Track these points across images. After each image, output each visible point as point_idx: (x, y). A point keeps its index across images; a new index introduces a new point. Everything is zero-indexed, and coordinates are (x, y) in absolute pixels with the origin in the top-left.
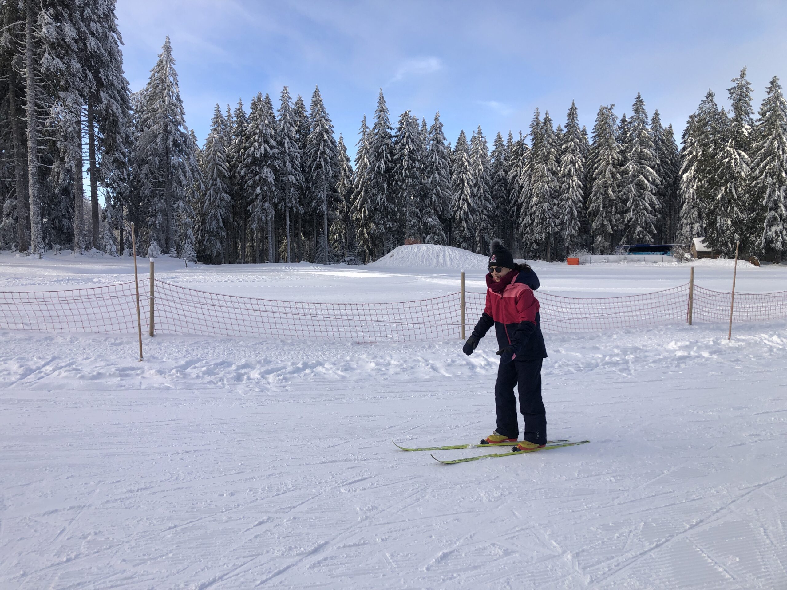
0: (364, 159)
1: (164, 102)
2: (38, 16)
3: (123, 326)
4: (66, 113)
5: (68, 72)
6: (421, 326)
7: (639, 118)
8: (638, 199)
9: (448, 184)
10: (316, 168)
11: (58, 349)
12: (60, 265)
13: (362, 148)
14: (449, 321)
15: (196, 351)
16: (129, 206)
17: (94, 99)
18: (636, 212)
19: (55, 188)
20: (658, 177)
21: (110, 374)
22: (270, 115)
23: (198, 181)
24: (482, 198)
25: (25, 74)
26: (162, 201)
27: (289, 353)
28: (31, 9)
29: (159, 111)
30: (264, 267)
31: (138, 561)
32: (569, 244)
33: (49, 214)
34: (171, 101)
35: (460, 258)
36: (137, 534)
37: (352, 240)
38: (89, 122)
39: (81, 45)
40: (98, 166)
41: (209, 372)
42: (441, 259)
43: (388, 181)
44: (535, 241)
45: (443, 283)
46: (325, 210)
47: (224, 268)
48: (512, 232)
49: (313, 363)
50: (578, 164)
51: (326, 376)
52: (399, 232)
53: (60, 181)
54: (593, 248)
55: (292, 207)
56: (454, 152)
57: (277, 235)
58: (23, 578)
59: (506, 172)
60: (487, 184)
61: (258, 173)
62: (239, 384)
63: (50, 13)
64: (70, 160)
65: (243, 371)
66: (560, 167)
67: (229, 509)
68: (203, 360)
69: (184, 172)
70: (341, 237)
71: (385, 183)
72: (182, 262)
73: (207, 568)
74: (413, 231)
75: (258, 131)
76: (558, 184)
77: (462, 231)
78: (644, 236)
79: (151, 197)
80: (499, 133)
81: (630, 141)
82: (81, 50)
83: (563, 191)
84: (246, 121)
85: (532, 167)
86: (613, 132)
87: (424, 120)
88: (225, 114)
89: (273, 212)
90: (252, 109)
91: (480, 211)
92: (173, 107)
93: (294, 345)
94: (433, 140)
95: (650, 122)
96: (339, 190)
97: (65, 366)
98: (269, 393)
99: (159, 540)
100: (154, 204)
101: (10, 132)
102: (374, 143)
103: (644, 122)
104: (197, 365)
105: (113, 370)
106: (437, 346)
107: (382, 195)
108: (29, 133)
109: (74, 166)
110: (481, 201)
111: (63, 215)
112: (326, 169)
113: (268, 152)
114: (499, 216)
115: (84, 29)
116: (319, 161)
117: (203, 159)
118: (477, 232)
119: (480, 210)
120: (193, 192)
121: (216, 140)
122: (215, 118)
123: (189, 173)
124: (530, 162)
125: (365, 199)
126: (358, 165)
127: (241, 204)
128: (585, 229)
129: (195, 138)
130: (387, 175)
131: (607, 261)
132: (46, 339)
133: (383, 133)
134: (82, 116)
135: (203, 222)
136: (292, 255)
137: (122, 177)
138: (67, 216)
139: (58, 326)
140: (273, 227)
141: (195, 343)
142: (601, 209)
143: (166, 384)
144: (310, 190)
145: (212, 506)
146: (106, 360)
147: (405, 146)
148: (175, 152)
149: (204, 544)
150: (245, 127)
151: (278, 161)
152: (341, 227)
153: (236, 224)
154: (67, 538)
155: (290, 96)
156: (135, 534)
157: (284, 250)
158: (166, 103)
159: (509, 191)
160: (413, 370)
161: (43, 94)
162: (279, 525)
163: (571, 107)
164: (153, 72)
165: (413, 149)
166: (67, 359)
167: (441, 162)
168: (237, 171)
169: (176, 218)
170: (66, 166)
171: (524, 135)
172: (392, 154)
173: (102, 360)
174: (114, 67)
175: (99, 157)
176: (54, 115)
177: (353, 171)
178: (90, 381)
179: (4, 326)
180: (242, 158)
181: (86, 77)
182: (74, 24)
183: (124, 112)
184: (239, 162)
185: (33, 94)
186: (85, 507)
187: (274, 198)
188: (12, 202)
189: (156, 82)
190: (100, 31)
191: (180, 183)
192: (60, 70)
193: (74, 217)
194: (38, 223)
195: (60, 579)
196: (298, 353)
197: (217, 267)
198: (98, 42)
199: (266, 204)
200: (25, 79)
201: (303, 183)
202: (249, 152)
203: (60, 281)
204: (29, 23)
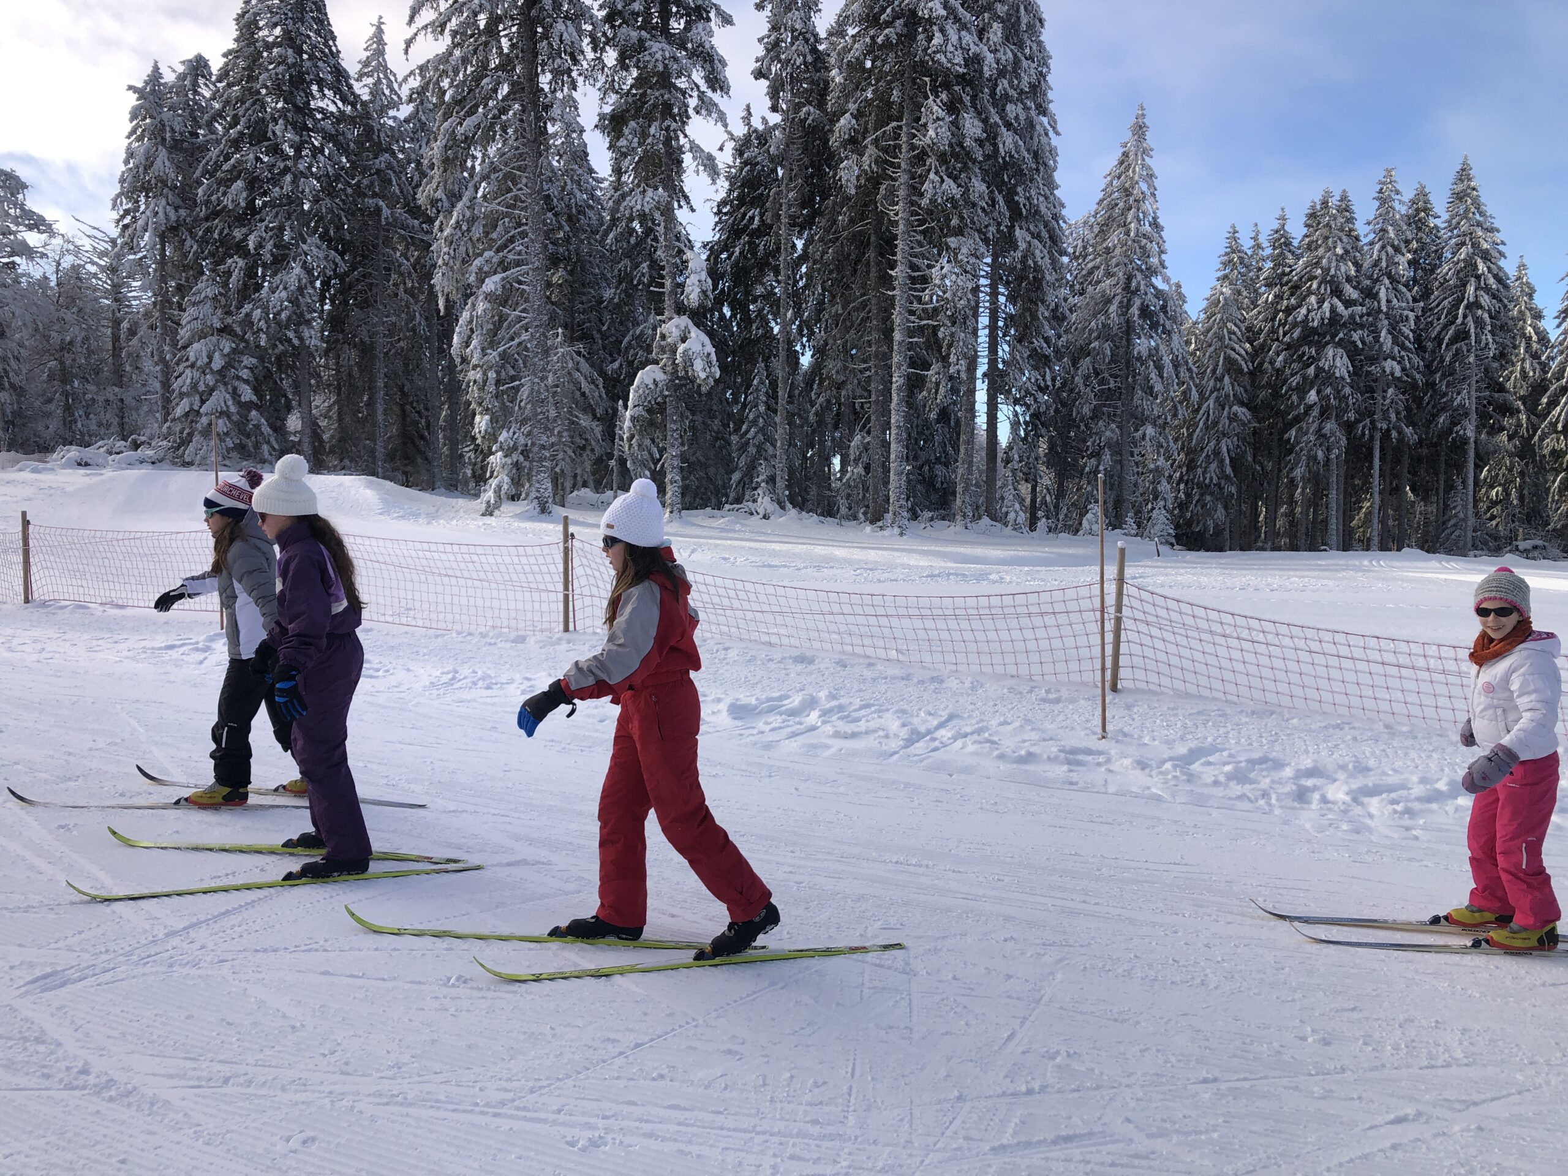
1: (1127, 233)
2: (923, 109)
3: (1061, 667)
4: (957, 275)
5: (964, 200)
10: (1454, 340)
11: (953, 700)
12: (933, 548)
15: (1201, 729)
16: (1051, 438)
17: (1004, 243)
19: (929, 411)
21: (1049, 758)
22: (1349, 236)
23: (1183, 383)
25: (897, 214)
26: (1114, 426)
27: (1406, 754)
28: (911, 98)
29: (1118, 251)
30: (1319, 559)
31: (1155, 1130)
33: (915, 458)
34: (1142, 229)
36: (1144, 1075)
37: (1539, 502)
38: (991, 286)
39: (988, 149)
40: (1001, 366)
41: (1239, 776)
46: (1470, 433)
47: (1229, 561)
53: (939, 397)
55: (1388, 430)
57: (1350, 489)
58: (960, 1105)
61: (1313, 360)
62: (1302, 809)
63: (941, 101)
64: (958, 360)
65: (1309, 783)
67: (1323, 1072)
68: (1221, 750)
69: (1159, 368)
70: (1508, 495)
72: (1150, 546)
75: (1319, 271)
79: (1092, 418)
82: (987, 157)
84: (1293, 253)
88: (1246, 244)
89: (1344, 441)
90: (1307, 226)
92: (1144, 241)
93: (1416, 737)
96: (1509, 385)
97: (972, 733)
98: (1373, 838)
99: (1188, 1098)
100: (1096, 434)
101: (868, 318)
104: (1211, 759)
105: (1055, 749)
108: (897, 316)
109: (964, 368)
111: (937, 459)
112: (1478, 341)
113: (1338, 314)
115: (995, 118)
116: (1463, 323)
117: (1196, 338)
120: (1175, 407)
121: (1225, 299)
122: (1227, 254)
123: (1168, 369)
127: (1272, 426)
129: (1182, 298)
132: (933, 679)
134: (983, 276)
135: (1191, 466)
136: (1382, 536)
137: (1042, 384)
138: (943, 459)
139: (950, 658)
140: (1342, 474)
141: (1199, 713)
143: (1154, 790)
144: (1434, 391)
145: (1286, 1057)
146: (1039, 729)
148: (1143, 329)
149: (1280, 1132)
150: (1290, 266)
151: (1360, 332)
152: (1510, 470)
153: (1258, 468)
154: (1021, 1050)
155: (1398, 187)
156: (1139, 1074)
157: (1364, 523)
158: (1132, 234)
161: (922, 246)
164: (1109, 178)
166: (973, 721)
168: (1267, 359)
169: (1138, 458)
170: (951, 371)
173: (1033, 729)
174: (1043, 179)
175: (1004, 350)
176: (937, 282)
177: (1549, 341)
178: (1015, 766)
179: (870, 651)
180: (1281, 332)
181: (994, 206)
182: (979, 113)
183: (1054, 262)
184: (1272, 340)
185: (907, 248)
186: (1042, 1002)
187: (1346, 411)
188: (863, 437)
189: (1113, 196)
190: (1023, 117)
191: (1150, 391)
192: (952, 199)
193: (957, 461)
194: (900, 474)
195: (1022, 1122)
196: (1429, 757)
197: (1216, 557)
198: (1017, 137)
199: (1328, 426)
200: (897, 222)
201: (1418, 376)
202: (1295, 318)
203: (935, 576)
204: (907, 125)
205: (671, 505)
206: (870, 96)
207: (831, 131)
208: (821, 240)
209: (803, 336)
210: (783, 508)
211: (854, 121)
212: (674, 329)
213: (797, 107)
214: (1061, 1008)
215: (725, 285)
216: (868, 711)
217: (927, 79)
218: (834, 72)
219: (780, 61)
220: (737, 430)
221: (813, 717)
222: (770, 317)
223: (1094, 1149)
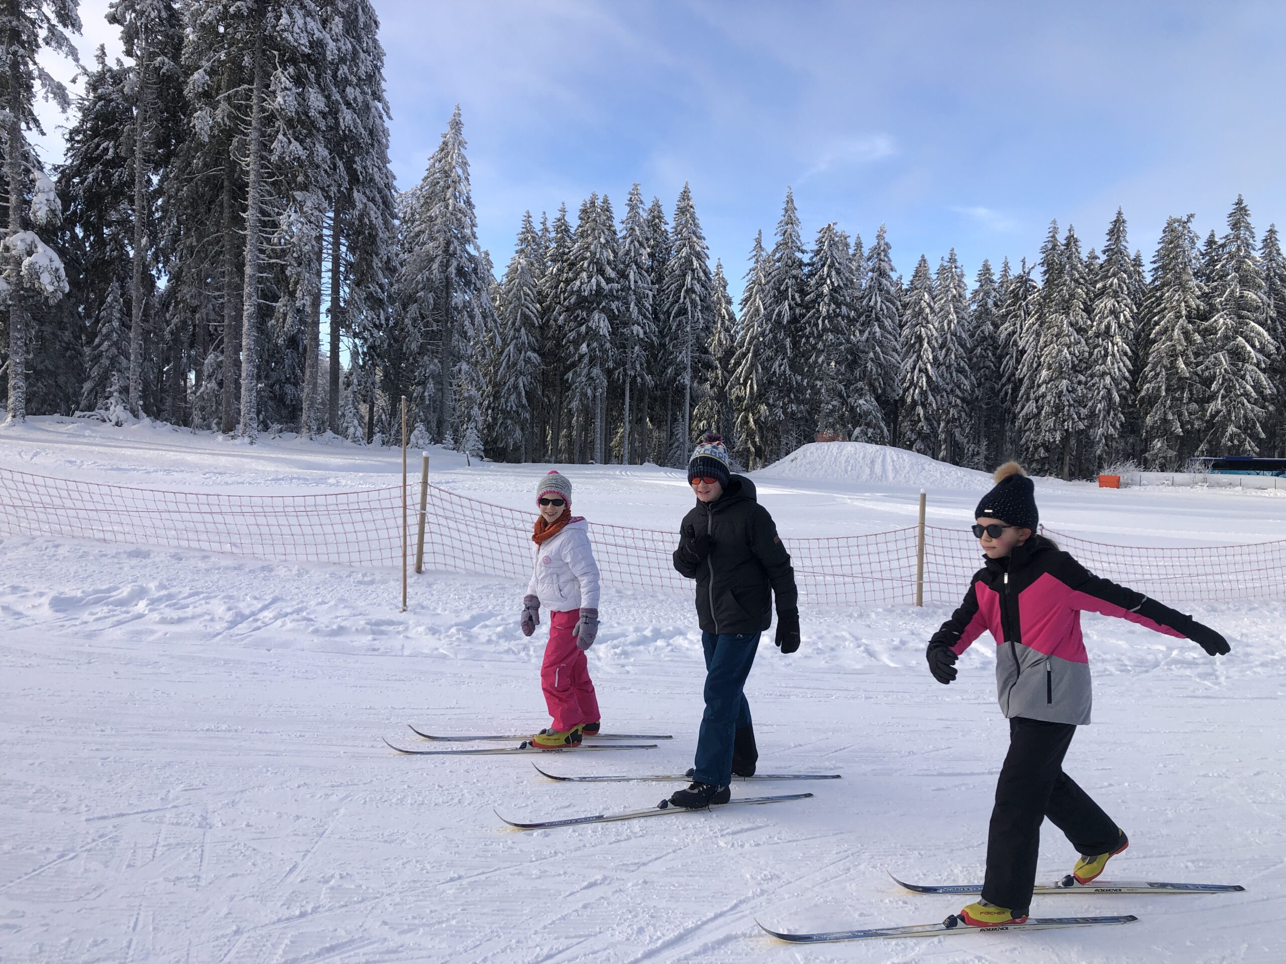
0: (755, 300)
1: (447, 207)
2: (272, 78)
3: (376, 555)
4: (303, 224)
5: (309, 161)
6: (847, 579)
7: (1239, 238)
8: (1233, 377)
9: (895, 343)
10: (678, 314)
11: (280, 586)
12: (280, 455)
13: (754, 282)
14: (896, 574)
15: (485, 599)
16: (385, 367)
17: (344, 202)
18: (1227, 400)
19: (278, 337)
20: (1272, 341)
21: (357, 630)
22: (609, 230)
23: (491, 331)
24: (953, 368)
25: (248, 165)
26: (436, 361)
27: (629, 611)
28: (262, 67)
29: (439, 221)
30: (586, 470)
31: (406, 927)
32: (1104, 451)
33: (267, 377)
34: (458, 205)
35: (912, 468)
36: (403, 883)
37: (729, 432)
38: (333, 236)
39: (331, 121)
40: (342, 304)
41: (507, 635)
42: (878, 468)
43: (794, 337)
44: (1043, 445)
45: (883, 509)
46: (687, 382)
47: (522, 470)
48: (1003, 426)
49: (668, 631)
50: (1124, 316)
51: (689, 653)
52: (807, 421)
53: (286, 326)
54: (1146, 460)
55: (635, 377)
56: (907, 290)
57: (609, 419)
58: (237, 937)
59: (996, 326)
60: (963, 346)
61: (585, 321)
63: (289, 74)
64: (303, 295)
66: (1090, 319)
67: (541, 858)
68: (498, 615)
69: (472, 317)
70: (710, 426)
71: (788, 340)
72: (462, 457)
73: (511, 949)
74: (831, 420)
75: (589, 254)
76: (1087, 349)
77: (915, 423)
78: (1242, 443)
79: (419, 354)
80: (986, 261)
81: (1221, 278)
82: (330, 128)
83: (1096, 361)
84: (571, 238)
85: (1041, 319)
86: (1190, 261)
87: (858, 238)
88: (538, 227)
89: (605, 383)
90: (581, 218)
91: (949, 390)
92: (460, 215)
93: (636, 599)
94: (873, 271)
95: (1259, 245)
96: (711, 349)
97: (291, 613)
98: (599, 675)
99: (436, 896)
100: (422, 366)
101: (221, 252)
102: (773, 274)
103: (1248, 245)
104: (488, 623)
105: (362, 622)
106: (873, 616)
107: (782, 360)
108: (248, 253)
109: (309, 303)
110: (951, 374)
111: (287, 379)
112: (693, 317)
113: (602, 288)
114: (981, 399)
115: (336, 96)
116: (683, 303)
117: (500, 296)
118: (942, 424)
119: (949, 388)
120: (484, 349)
121: (522, 268)
122: (523, 233)
123: (479, 319)
124: (1038, 309)
125: (753, 365)
126: (745, 310)
127: (555, 369)
128: (1131, 427)
129: (489, 263)
130: (792, 326)
131: (1170, 483)
132: (263, 568)
133: (790, 258)
134: (326, 228)
135: (496, 396)
136: (630, 453)
137: (377, 323)
138: (292, 380)
139: (280, 549)
140: (604, 407)
141: (484, 587)
142: (1164, 394)
143: (441, 651)
144: (665, 350)
145: (516, 851)
146: (351, 607)
147: (825, 280)
148: (459, 285)
149: (503, 910)
150: (569, 248)
151: (616, 303)
152: (712, 409)
153: (546, 400)
154: (300, 879)
155: (642, 198)
156: (399, 883)
157: (619, 444)
158: (450, 208)
159: (1000, 358)
160: (833, 653)
161: (271, 195)
162: (621, 890)
163: (1115, 219)
164: (432, 161)
165: (839, 285)
166: (294, 603)
167: (884, 307)
168: (552, 318)
169: (455, 388)
170: (298, 304)
171: (1029, 265)
172: (803, 293)
173: (345, 607)
174: (377, 153)
175: (344, 291)
176: (285, 227)
177: (735, 320)
178: (327, 638)
179: (205, 545)
180: (562, 297)
181: (335, 169)
182: (323, 90)
183: (386, 223)
184: (556, 303)
185: (257, 195)
186: (325, 835)
187: (607, 361)
188: (217, 357)
189: (436, 176)
190: (360, 99)
191: (464, 335)
192: (299, 159)
193: (303, 382)
194: (251, 390)
195: (292, 942)
196: (644, 612)
197: (515, 467)
198: (355, 116)
199: (595, 371)
200: (248, 172)
201: (654, 339)
202: (572, 288)
203: (280, 479)
204: (257, 89)
205: (14, 409)
206: (223, 57)
207: (186, 83)
208: (176, 178)
209: (158, 262)
210: (136, 416)
211: (207, 78)
212: (19, 243)
213: (152, 56)
214: (341, 838)
215: (77, 207)
216: (197, 598)
217: (276, 53)
218: (188, 30)
219: (134, 11)
220: (90, 342)
221: (142, 606)
222: (126, 242)
223: (352, 953)
